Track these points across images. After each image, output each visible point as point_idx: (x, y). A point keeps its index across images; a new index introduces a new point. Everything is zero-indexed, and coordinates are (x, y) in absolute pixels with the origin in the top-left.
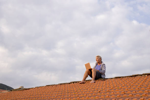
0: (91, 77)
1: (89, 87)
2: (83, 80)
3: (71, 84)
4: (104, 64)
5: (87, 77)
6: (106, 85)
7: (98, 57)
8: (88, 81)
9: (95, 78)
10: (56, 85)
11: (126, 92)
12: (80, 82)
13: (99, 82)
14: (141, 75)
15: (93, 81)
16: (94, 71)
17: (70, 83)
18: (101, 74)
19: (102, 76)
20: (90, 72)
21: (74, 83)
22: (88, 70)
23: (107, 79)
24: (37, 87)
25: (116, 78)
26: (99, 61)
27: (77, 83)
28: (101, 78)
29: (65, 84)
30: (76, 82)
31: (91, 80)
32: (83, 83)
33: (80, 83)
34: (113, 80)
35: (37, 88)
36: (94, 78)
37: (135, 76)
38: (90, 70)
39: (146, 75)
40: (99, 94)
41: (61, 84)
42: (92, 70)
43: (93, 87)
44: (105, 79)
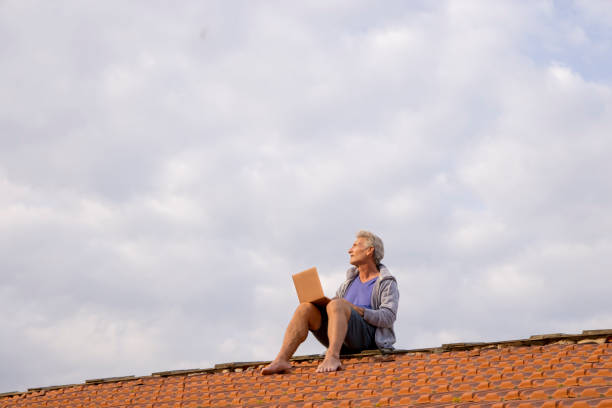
0: (324, 340)
1: (311, 394)
2: (281, 358)
3: (217, 375)
4: (392, 279)
5: (300, 339)
6: (395, 386)
8: (304, 364)
9: (343, 347)
10: (141, 382)
12: (267, 368)
13: (363, 368)
14: (575, 339)
15: (330, 364)
16: (338, 310)
17: (210, 372)
18: (375, 328)
19: (379, 339)
20: (316, 318)
21: (231, 368)
22: (309, 305)
23: (403, 353)
24: (39, 390)
25: (450, 348)
27: (249, 371)
28: (373, 346)
29: (184, 374)
30: (245, 367)
31: (321, 359)
32: (282, 372)
33: (266, 373)
34: (432, 359)
35: (35, 394)
36: (336, 345)
37: (547, 341)
38: (321, 305)
39: (601, 341)
41: (165, 375)
42: (330, 308)
43: (332, 394)
44: (393, 354)
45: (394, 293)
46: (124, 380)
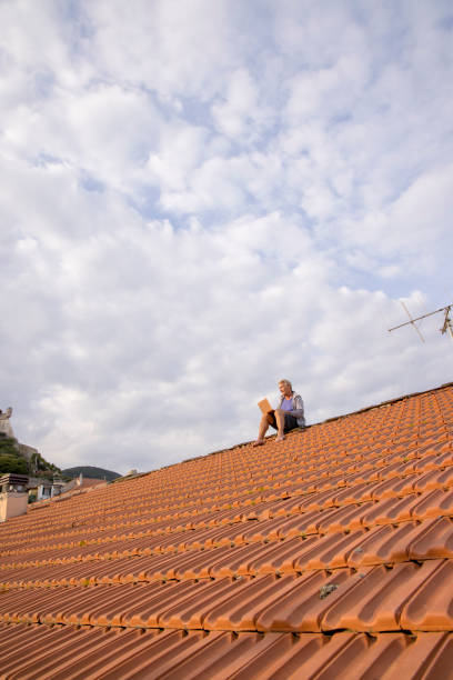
0: (275, 427)
1: (274, 453)
2: (260, 438)
3: (234, 450)
4: (299, 396)
5: (266, 429)
6: (308, 443)
7: (283, 382)
8: (270, 439)
9: (284, 429)
11: (351, 450)
12: (255, 443)
13: (294, 436)
14: (379, 406)
15: (280, 438)
16: (279, 414)
17: (232, 449)
18: (296, 418)
19: (299, 423)
20: (271, 419)
21: (240, 446)
22: (267, 414)
23: (310, 426)
25: (329, 421)
26: (288, 391)
27: (247, 446)
28: (297, 426)
29: (221, 452)
30: (245, 445)
32: (261, 444)
33: (255, 446)
34: (322, 427)
36: (281, 429)
37: (367, 410)
38: (272, 414)
39: (389, 405)
40: (294, 465)
42: (276, 414)
43: (283, 451)
44: (305, 428)
45: (301, 402)
46: (198, 458)
